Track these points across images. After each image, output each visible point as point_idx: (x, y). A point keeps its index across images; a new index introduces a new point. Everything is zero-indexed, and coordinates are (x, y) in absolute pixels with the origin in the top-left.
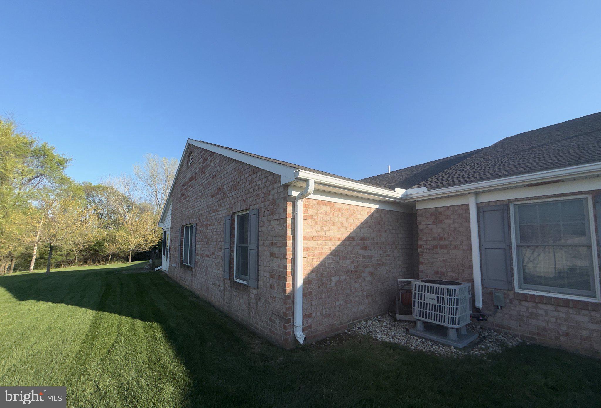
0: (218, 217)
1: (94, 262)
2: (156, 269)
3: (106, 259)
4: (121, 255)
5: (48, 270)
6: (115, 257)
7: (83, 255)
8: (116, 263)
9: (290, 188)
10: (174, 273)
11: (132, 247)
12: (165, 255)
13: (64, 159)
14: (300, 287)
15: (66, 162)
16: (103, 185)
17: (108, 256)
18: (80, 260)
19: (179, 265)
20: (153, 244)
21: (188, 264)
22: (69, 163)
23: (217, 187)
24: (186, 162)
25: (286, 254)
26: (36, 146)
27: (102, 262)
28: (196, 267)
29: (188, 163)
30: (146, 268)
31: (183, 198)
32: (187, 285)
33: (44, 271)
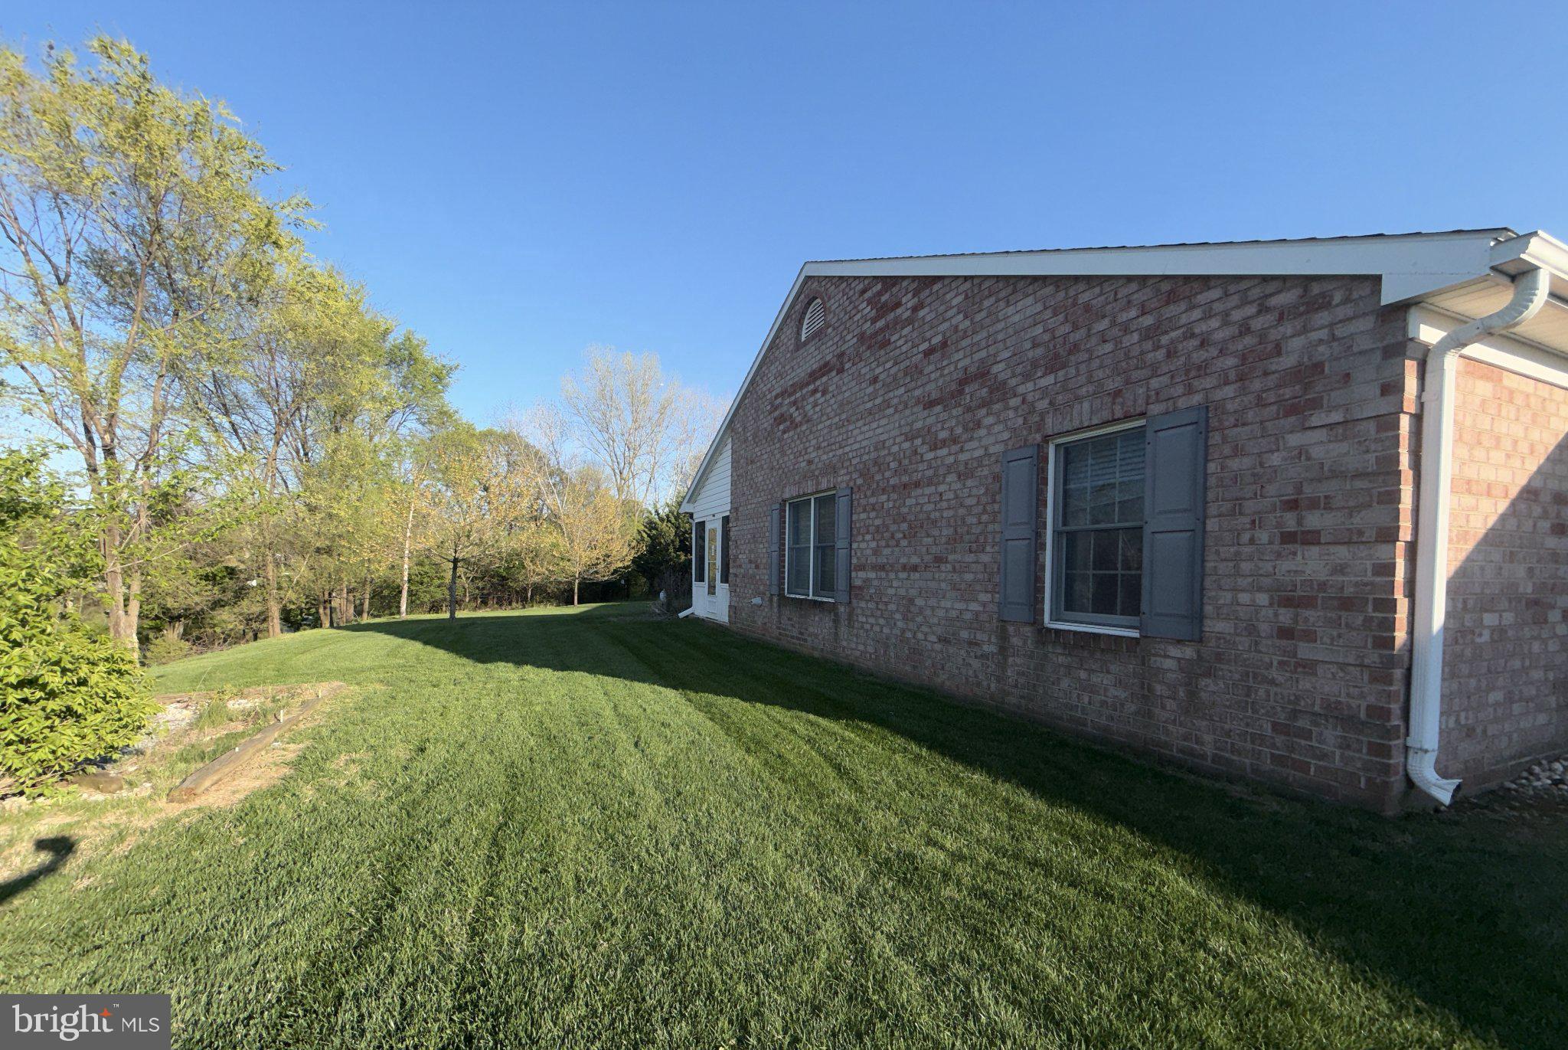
0: (963, 457)
1: (500, 603)
2: (682, 615)
3: (523, 597)
4: (551, 589)
5: (452, 613)
6: (540, 593)
7: (478, 588)
8: (542, 606)
9: (1413, 315)
10: (755, 622)
11: (577, 570)
12: (702, 580)
13: (444, 366)
14: (1439, 631)
15: (448, 374)
16: (497, 429)
17: (525, 590)
18: (474, 598)
19: (775, 599)
20: (621, 565)
21: (811, 597)
22: (455, 375)
23: (961, 375)
24: (789, 332)
25: (1398, 527)
26: (395, 340)
27: (514, 604)
28: (854, 601)
29: (799, 333)
30: (654, 612)
31: (781, 427)
32: (813, 648)
33: (447, 615)
